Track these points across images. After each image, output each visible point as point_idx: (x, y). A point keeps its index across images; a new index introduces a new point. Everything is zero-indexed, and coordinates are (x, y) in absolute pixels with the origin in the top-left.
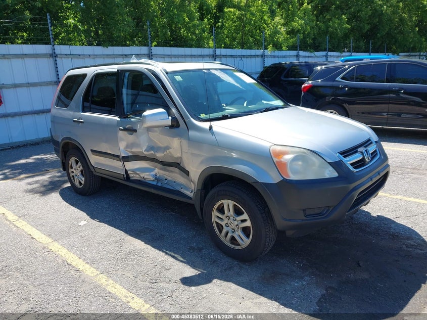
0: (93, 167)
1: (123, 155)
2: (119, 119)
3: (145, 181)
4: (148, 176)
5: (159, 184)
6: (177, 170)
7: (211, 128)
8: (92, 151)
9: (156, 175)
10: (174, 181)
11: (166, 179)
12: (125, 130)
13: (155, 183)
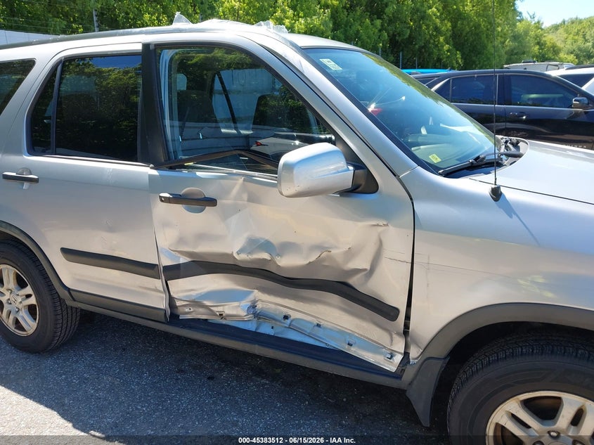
0: (69, 290)
1: (166, 262)
2: (155, 172)
3: (224, 322)
4: (235, 310)
5: (266, 329)
6: (335, 299)
7: (496, 193)
8: (67, 252)
9: (254, 307)
10: (316, 322)
11: (286, 317)
12: (177, 199)
13: (251, 327)
